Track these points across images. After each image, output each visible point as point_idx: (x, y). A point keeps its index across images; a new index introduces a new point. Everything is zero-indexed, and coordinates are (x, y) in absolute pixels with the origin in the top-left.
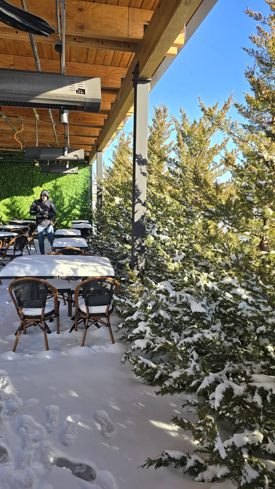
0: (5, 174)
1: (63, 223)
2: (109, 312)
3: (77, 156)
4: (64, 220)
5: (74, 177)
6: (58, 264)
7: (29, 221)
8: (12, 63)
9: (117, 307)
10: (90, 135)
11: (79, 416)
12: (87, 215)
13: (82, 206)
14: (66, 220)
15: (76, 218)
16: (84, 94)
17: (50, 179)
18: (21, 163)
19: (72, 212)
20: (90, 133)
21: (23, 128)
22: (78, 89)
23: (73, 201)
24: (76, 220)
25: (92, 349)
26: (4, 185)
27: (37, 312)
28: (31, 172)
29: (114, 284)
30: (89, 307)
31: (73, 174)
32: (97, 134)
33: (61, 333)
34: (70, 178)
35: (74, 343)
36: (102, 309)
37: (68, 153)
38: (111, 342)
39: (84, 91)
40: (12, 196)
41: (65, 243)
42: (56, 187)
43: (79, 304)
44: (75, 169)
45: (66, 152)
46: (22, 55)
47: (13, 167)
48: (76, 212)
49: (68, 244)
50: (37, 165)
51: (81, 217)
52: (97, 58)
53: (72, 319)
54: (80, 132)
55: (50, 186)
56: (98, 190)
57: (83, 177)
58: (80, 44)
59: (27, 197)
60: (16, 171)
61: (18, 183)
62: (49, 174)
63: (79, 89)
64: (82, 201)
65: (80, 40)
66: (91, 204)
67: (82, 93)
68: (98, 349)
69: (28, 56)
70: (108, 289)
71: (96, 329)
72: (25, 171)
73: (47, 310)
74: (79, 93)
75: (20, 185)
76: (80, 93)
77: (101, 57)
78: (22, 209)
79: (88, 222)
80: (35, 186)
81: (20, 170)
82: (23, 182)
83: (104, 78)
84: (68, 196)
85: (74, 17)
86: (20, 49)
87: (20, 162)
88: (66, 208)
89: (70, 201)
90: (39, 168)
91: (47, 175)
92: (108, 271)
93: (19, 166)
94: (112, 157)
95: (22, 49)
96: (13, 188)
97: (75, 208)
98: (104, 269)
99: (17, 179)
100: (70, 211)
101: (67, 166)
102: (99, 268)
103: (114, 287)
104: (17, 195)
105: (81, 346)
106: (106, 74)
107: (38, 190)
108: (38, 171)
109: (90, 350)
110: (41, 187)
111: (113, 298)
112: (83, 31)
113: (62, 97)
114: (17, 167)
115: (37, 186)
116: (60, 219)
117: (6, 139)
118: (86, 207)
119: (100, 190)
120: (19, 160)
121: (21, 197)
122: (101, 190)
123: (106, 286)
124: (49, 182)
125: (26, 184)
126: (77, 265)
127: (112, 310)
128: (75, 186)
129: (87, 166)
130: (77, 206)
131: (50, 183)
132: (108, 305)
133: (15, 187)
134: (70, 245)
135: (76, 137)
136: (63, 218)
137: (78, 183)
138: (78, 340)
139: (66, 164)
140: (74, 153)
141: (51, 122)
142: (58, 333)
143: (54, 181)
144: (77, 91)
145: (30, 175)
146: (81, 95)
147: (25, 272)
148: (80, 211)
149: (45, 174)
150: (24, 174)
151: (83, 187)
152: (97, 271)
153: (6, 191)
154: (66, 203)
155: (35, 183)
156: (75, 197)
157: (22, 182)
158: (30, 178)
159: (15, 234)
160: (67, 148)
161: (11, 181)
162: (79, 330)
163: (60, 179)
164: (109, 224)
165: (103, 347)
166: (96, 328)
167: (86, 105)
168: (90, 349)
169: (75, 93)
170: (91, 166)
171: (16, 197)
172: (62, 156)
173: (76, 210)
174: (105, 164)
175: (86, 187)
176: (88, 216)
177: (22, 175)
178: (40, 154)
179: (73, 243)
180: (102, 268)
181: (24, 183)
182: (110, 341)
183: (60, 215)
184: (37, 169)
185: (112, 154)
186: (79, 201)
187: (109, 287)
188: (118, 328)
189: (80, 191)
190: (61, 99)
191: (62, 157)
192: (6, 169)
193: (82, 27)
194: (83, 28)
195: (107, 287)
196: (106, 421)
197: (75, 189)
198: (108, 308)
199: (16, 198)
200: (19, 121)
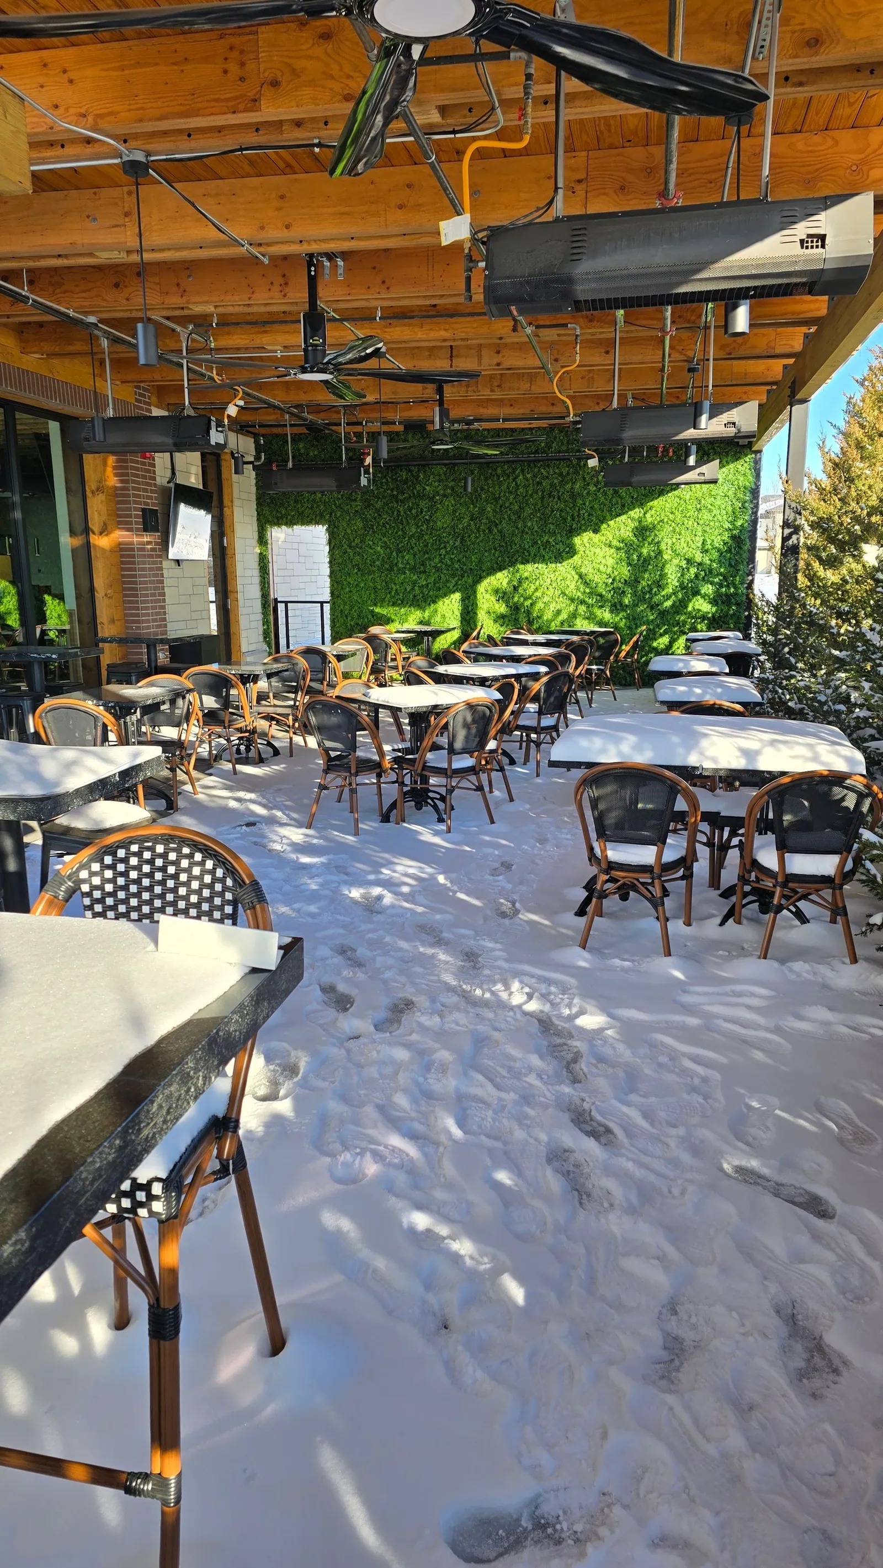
0: (497, 499)
1: (655, 644)
2: (847, 877)
3: (734, 424)
4: (661, 635)
5: (699, 495)
6: (706, 735)
7: (563, 637)
8: (582, 175)
9: (868, 864)
10: (771, 352)
11: (775, 1101)
12: (734, 614)
13: (721, 586)
14: (665, 632)
15: (699, 627)
16: (823, 246)
17: (623, 506)
18: (542, 461)
19: (686, 607)
20: (772, 344)
21: (578, 358)
22: (804, 237)
23: (693, 571)
24: (697, 631)
25: (791, 970)
26: (490, 531)
27: (644, 855)
28: (568, 486)
29: (867, 796)
30: (786, 855)
31: (698, 486)
32: (797, 344)
33: (694, 924)
34: (688, 497)
35: (737, 950)
36: (826, 865)
37: (710, 418)
38: (848, 961)
39: (822, 238)
40: (513, 564)
41: (698, 691)
42: (643, 531)
43: (755, 846)
44: (710, 469)
45: (704, 418)
46: (612, 147)
47: (518, 476)
48: (702, 605)
49: (705, 693)
50: (593, 463)
51: (715, 622)
52: (839, 112)
53: (721, 895)
54: (742, 345)
55: (622, 526)
56: (787, 531)
57: (730, 493)
58: (800, 89)
59: (553, 565)
60: (525, 487)
61: (529, 524)
62: (622, 491)
63: (809, 236)
64: (722, 570)
65: (804, 79)
66: (750, 578)
67: (817, 247)
68: (807, 972)
69: (628, 144)
70: (847, 808)
71: (796, 926)
72: (552, 485)
73: (669, 856)
74: (807, 248)
75: (536, 528)
76: (812, 247)
77: (851, 104)
78: (540, 605)
79: (739, 634)
80: (578, 531)
81: (538, 483)
82: (544, 520)
83: (854, 168)
84: (678, 555)
85: (794, 17)
86: (609, 131)
87: (539, 461)
88: (668, 597)
89: (683, 571)
90: (598, 472)
91: (616, 492)
92: (849, 760)
93: (536, 470)
94: (842, 415)
95: (613, 131)
96: (517, 540)
97: (696, 593)
98: (838, 754)
99: (528, 511)
100: (681, 606)
101: (692, 461)
102: (823, 749)
103: (867, 803)
104: (524, 562)
105: (759, 958)
106: (861, 156)
107: (586, 541)
108: (588, 484)
109: (787, 973)
110: (596, 531)
111: (859, 836)
112: (816, 53)
113: (758, 266)
114: (529, 476)
115: (585, 531)
116: (648, 630)
117: (513, 394)
118: (732, 590)
119: (791, 527)
120: (536, 452)
121: (536, 565)
122: (797, 529)
123: (843, 799)
124: (620, 515)
125: (552, 527)
126: (761, 740)
127: (853, 872)
128: (701, 522)
129: (746, 455)
130: (708, 589)
131: (624, 517)
132: (845, 853)
133: (521, 537)
134: (712, 695)
135: (729, 362)
136: (658, 626)
137: (710, 511)
138: (745, 946)
139: (688, 455)
140: (725, 417)
141: (663, 329)
142: (688, 924)
143: (636, 513)
144: (802, 241)
145: (566, 496)
146: (815, 251)
147: (620, 753)
148: (714, 602)
149: (610, 492)
150: (550, 495)
151: (727, 525)
152: (815, 758)
153: (496, 549)
154: (673, 580)
155: (579, 521)
156: (698, 557)
157: (541, 519)
158: (566, 506)
159: (543, 669)
160: (706, 405)
161: (510, 519)
162: (745, 921)
163: (655, 502)
164: (835, 631)
165: (824, 970)
166: (797, 922)
167: (825, 278)
168: (783, 968)
169: (796, 249)
170: (760, 451)
171: (521, 567)
172: (692, 431)
173: (701, 601)
174: (827, 442)
175: (739, 523)
176: (739, 618)
177: (543, 498)
178: (622, 429)
179: (719, 690)
180: (829, 752)
181: (546, 524)
182: (845, 957)
183: (652, 617)
184: (587, 478)
185: (845, 408)
186: (711, 571)
187: (850, 802)
188: (868, 924)
189: (718, 539)
190: (754, 272)
191: (690, 433)
192: (500, 484)
193: (814, 43)
194: (816, 44)
195: (845, 804)
196: (850, 1121)
197: (700, 534)
198: (843, 863)
199: (527, 570)
200: (569, 335)
